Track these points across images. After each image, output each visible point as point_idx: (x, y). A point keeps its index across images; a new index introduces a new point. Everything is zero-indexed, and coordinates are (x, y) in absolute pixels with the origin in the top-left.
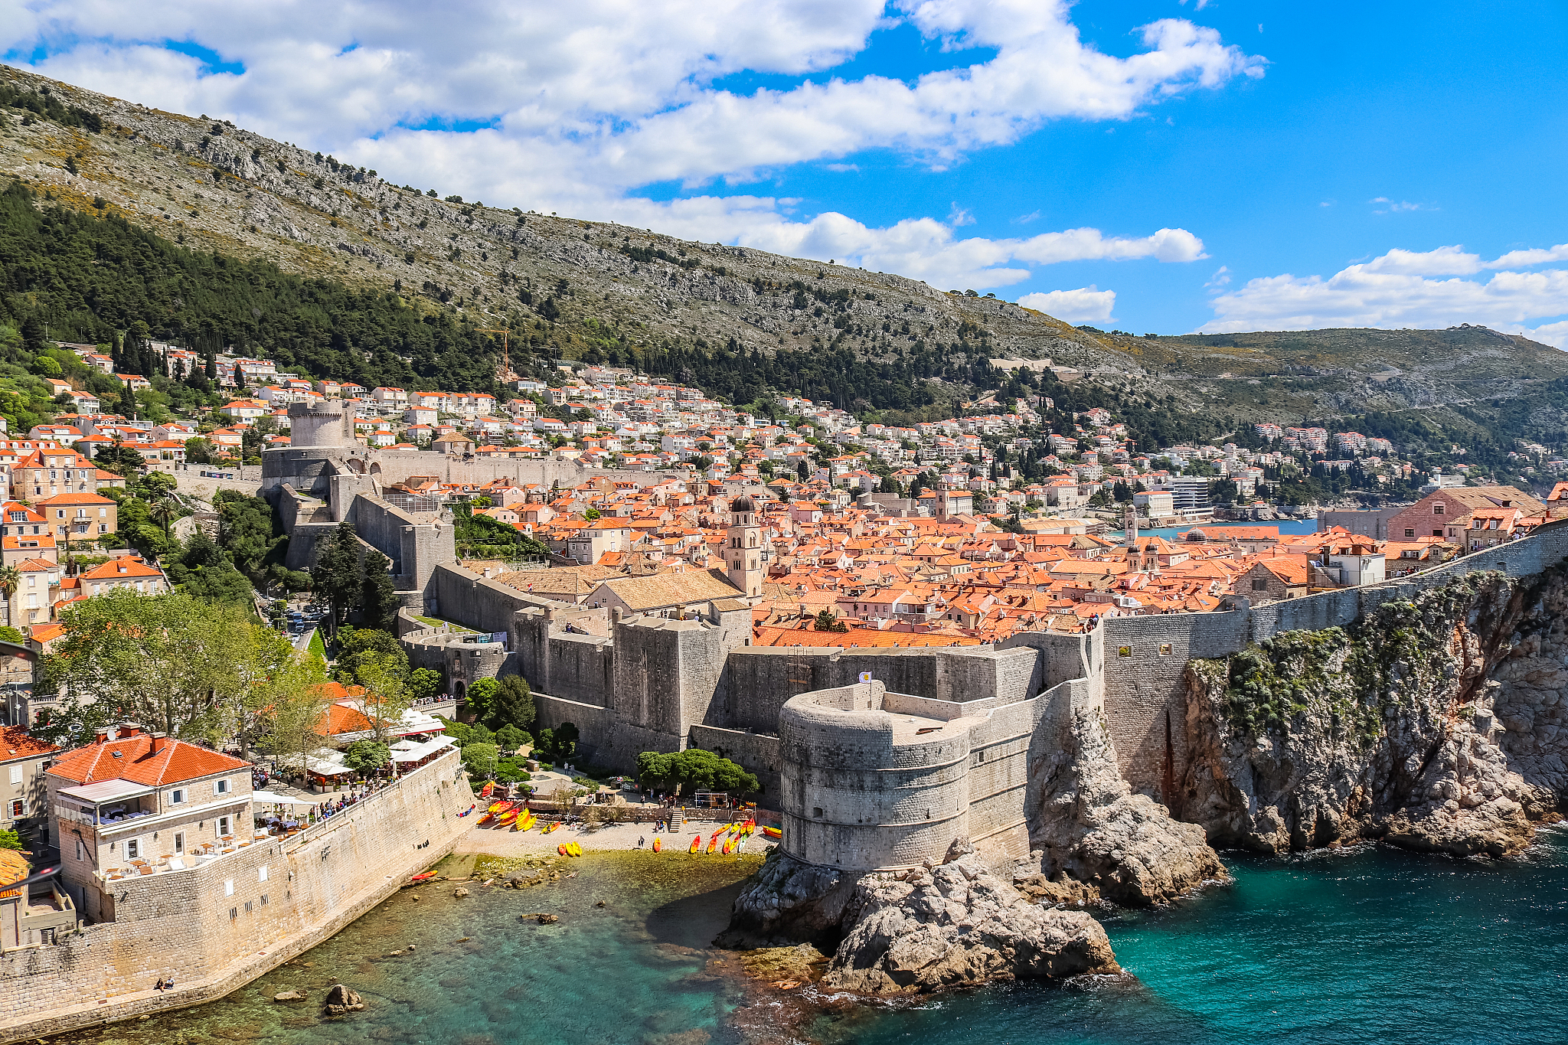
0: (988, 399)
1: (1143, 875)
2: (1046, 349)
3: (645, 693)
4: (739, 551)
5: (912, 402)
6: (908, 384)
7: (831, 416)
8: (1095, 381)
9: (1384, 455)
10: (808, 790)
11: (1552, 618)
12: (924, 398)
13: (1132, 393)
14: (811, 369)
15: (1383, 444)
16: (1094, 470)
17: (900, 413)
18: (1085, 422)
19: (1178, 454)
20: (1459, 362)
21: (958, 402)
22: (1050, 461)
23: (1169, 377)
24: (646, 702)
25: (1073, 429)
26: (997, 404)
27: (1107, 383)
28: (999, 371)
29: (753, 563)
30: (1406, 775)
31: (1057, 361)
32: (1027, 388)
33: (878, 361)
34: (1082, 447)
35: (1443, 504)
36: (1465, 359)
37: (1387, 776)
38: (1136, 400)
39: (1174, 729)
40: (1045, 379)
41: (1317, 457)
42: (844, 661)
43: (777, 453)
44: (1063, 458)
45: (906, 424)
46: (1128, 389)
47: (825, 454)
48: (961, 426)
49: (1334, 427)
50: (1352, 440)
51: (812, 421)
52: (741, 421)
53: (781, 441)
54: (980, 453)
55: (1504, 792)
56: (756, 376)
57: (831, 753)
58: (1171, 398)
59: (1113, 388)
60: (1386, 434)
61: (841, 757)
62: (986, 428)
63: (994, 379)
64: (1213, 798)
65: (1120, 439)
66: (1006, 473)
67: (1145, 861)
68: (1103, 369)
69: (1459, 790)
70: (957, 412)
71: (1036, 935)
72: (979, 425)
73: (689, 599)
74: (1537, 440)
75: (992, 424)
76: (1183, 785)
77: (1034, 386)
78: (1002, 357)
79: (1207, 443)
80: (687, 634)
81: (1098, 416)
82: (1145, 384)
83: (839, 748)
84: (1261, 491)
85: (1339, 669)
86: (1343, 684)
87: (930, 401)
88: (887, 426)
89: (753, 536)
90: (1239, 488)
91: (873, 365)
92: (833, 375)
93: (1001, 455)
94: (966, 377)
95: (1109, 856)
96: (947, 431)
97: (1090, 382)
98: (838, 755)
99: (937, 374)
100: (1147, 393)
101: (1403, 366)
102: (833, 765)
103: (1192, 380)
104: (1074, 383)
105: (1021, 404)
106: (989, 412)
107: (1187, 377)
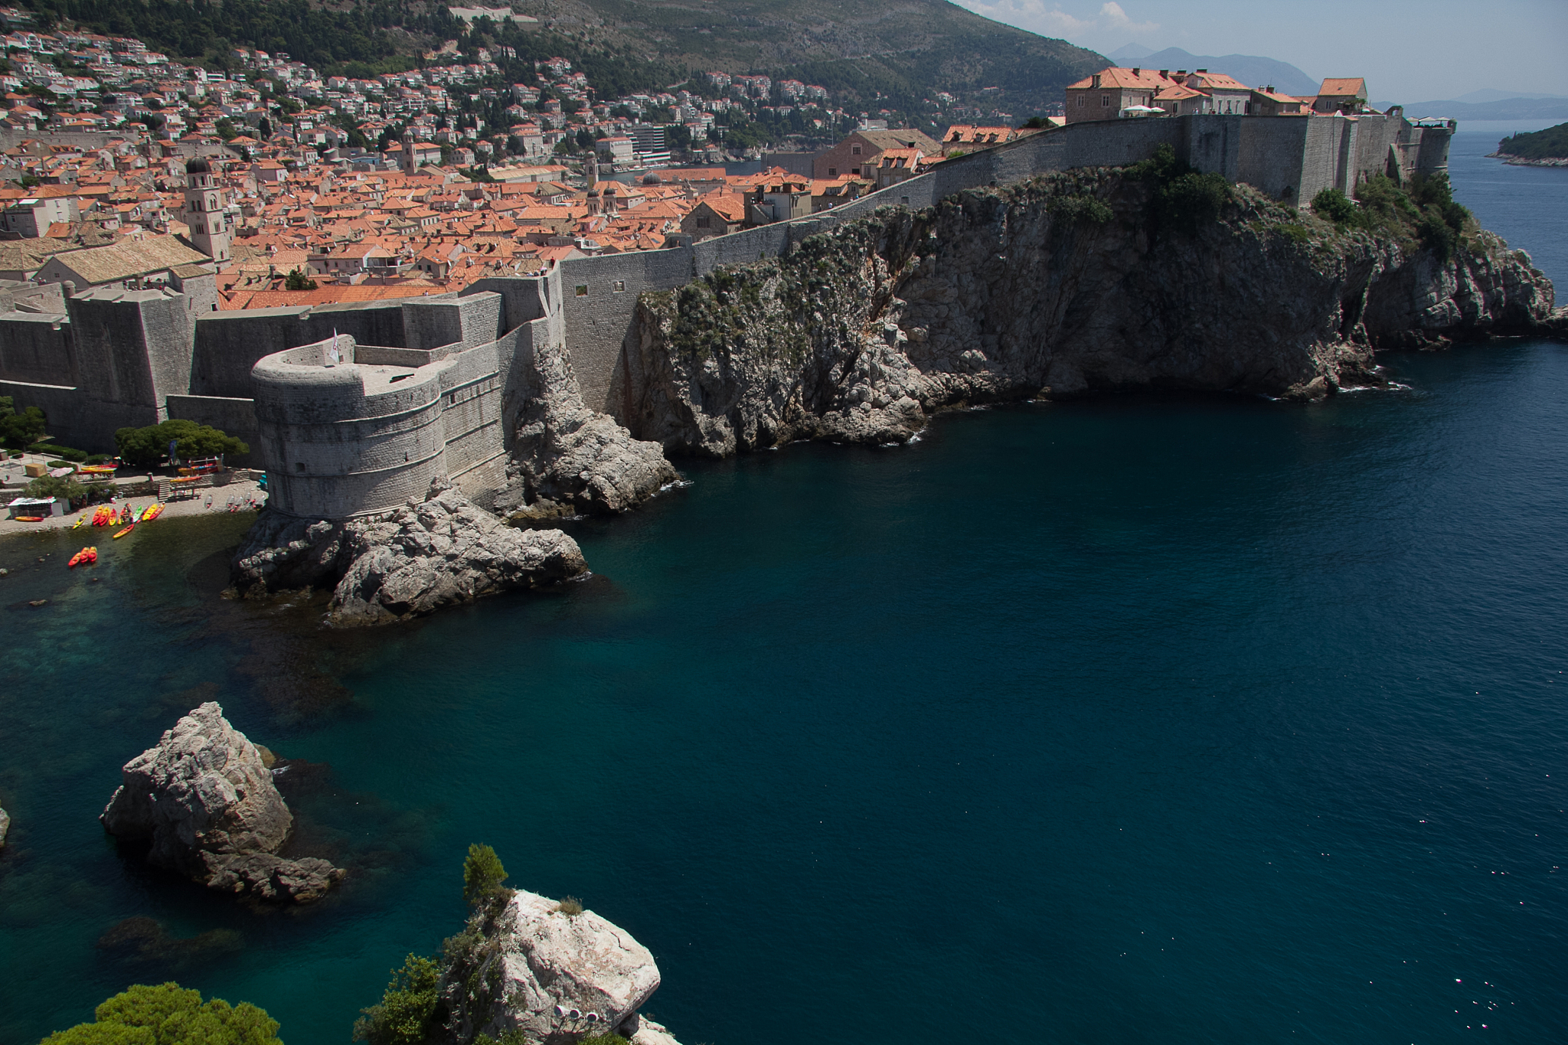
0: (450, 48)
1: (609, 491)
3: (113, 368)
4: (201, 214)
5: (373, 53)
6: (367, 34)
7: (290, 69)
8: (555, 30)
9: (820, 101)
10: (288, 447)
11: (944, 244)
12: (385, 50)
13: (591, 42)
14: (263, 18)
15: (819, 91)
16: (557, 118)
17: (361, 65)
18: (547, 72)
19: (636, 103)
20: (883, 17)
21: (420, 53)
22: (515, 110)
23: (626, 26)
24: (115, 377)
25: (535, 79)
26: (460, 55)
27: (567, 33)
28: (460, 20)
29: (217, 226)
30: (830, 384)
31: (517, 11)
32: (489, 39)
33: (333, 10)
34: (544, 96)
35: (860, 145)
36: (888, 13)
37: (814, 386)
38: (595, 51)
39: (630, 358)
40: (506, 28)
41: (762, 103)
42: (314, 318)
43: (236, 109)
44: (528, 108)
45: (370, 76)
46: (587, 39)
47: (287, 111)
48: (425, 77)
49: (777, 77)
50: (793, 88)
51: (271, 75)
52: (192, 76)
53: (239, 96)
54: (446, 104)
55: (906, 392)
56: (203, 26)
57: (306, 409)
58: (628, 48)
59: (573, 38)
60: (821, 82)
61: (316, 413)
62: (450, 79)
63: (455, 29)
64: (669, 417)
65: (582, 88)
66: (473, 125)
67: (610, 478)
68: (563, 18)
69: (872, 393)
70: (420, 63)
71: (516, 554)
72: (443, 76)
73: (153, 268)
74: (946, 90)
75: (457, 74)
76: (641, 409)
77: (496, 36)
78: (461, 6)
79: (662, 91)
80: (148, 304)
81: (558, 65)
82: (603, 33)
83: (312, 404)
84: (713, 136)
85: (772, 296)
86: (775, 307)
87: (391, 53)
88: (350, 78)
89: (213, 198)
90: (692, 134)
91: (330, 14)
92: (288, 25)
93: (467, 105)
94: (427, 27)
95: (578, 477)
96: (411, 81)
97: (550, 32)
98: (313, 410)
99: (398, 23)
100: (605, 43)
101: (836, 20)
102: (309, 420)
103: (647, 30)
104: (534, 33)
105: (484, 55)
106: (453, 63)
107: (643, 26)
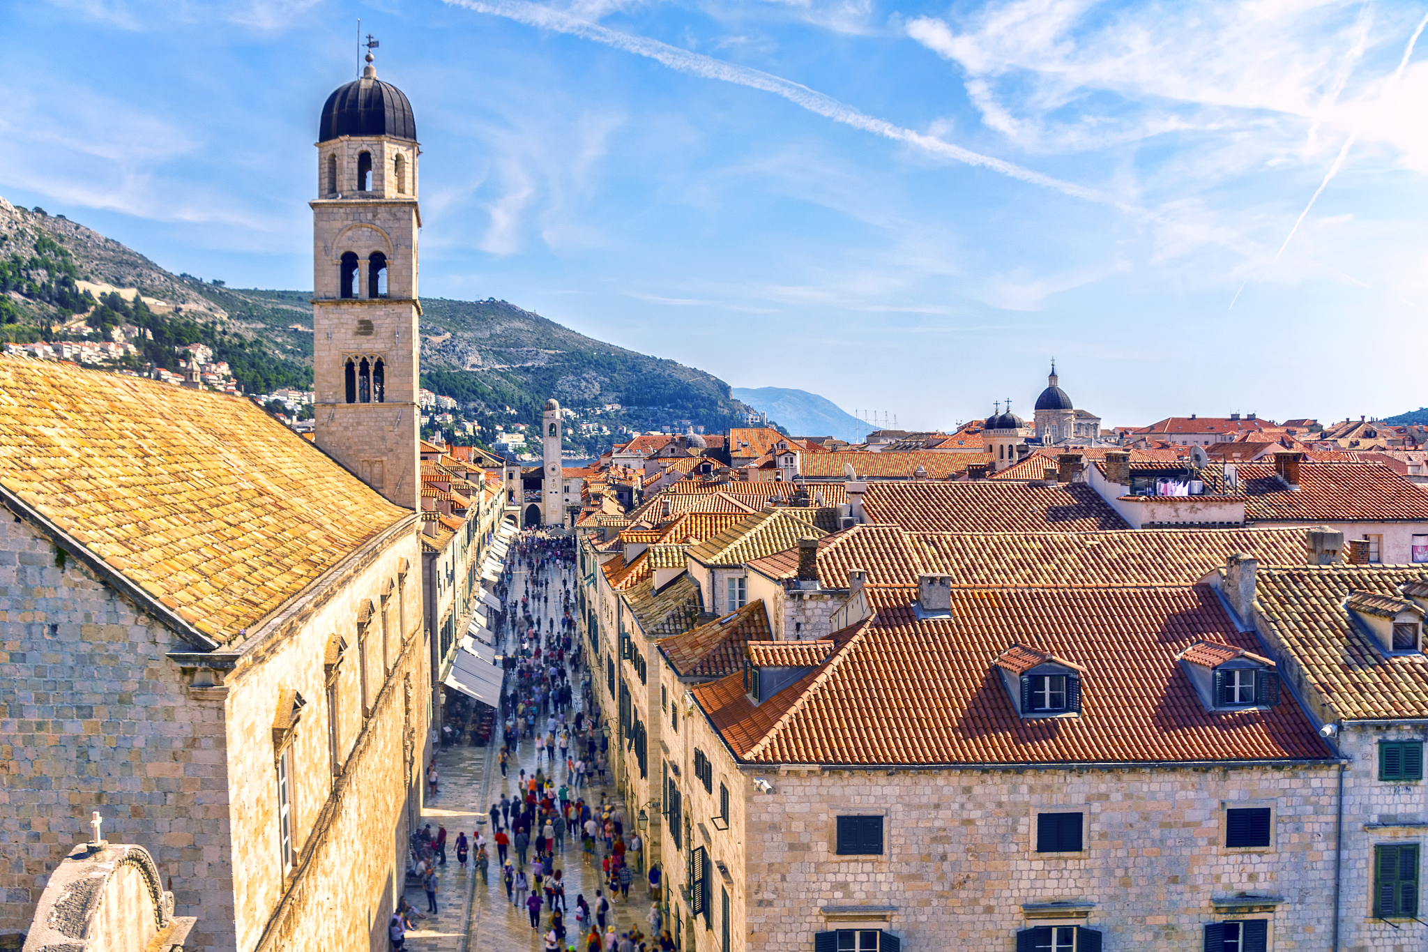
0: (77, 323)
2: (130, 279)
8: (186, 316)
9: (453, 412)
13: (224, 333)
15: (450, 402)
18: (188, 358)
19: (287, 399)
21: (46, 325)
25: (177, 364)
26: (90, 330)
27: (199, 320)
28: (87, 294)
31: (144, 291)
32: (118, 315)
36: (497, 328)
38: (230, 341)
40: (135, 309)
46: (219, 328)
48: (56, 350)
58: (256, 342)
59: (206, 326)
62: (81, 356)
63: (84, 302)
65: (228, 378)
68: (192, 306)
70: (47, 335)
72: (75, 351)
75: (87, 352)
77: (127, 314)
78: (87, 279)
81: (201, 353)
82: (231, 326)
87: (12, 320)
94: (51, 297)
96: (40, 355)
97: (181, 317)
100: (236, 335)
103: (266, 329)
104: (163, 317)
105: (116, 333)
106: (84, 339)
107: (261, 326)
